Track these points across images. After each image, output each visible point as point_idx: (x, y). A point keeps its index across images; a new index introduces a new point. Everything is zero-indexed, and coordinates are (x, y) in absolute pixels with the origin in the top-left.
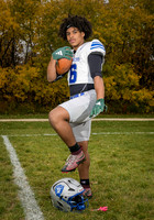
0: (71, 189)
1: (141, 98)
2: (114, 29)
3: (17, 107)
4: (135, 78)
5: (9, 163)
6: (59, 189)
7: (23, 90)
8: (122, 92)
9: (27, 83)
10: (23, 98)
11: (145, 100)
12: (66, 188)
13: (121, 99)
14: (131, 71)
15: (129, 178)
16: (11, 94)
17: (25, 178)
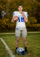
0: (21, 50)
1: (38, 26)
2: (29, 7)
3: (3, 30)
4: (36, 21)
5: (4, 45)
6: (18, 50)
7: (4, 25)
8: (32, 25)
9: (5, 23)
10: (4, 28)
11: (39, 27)
12: (20, 50)
13: (32, 27)
14: (35, 19)
15: (35, 47)
16: (1, 26)
17: (9, 48)
